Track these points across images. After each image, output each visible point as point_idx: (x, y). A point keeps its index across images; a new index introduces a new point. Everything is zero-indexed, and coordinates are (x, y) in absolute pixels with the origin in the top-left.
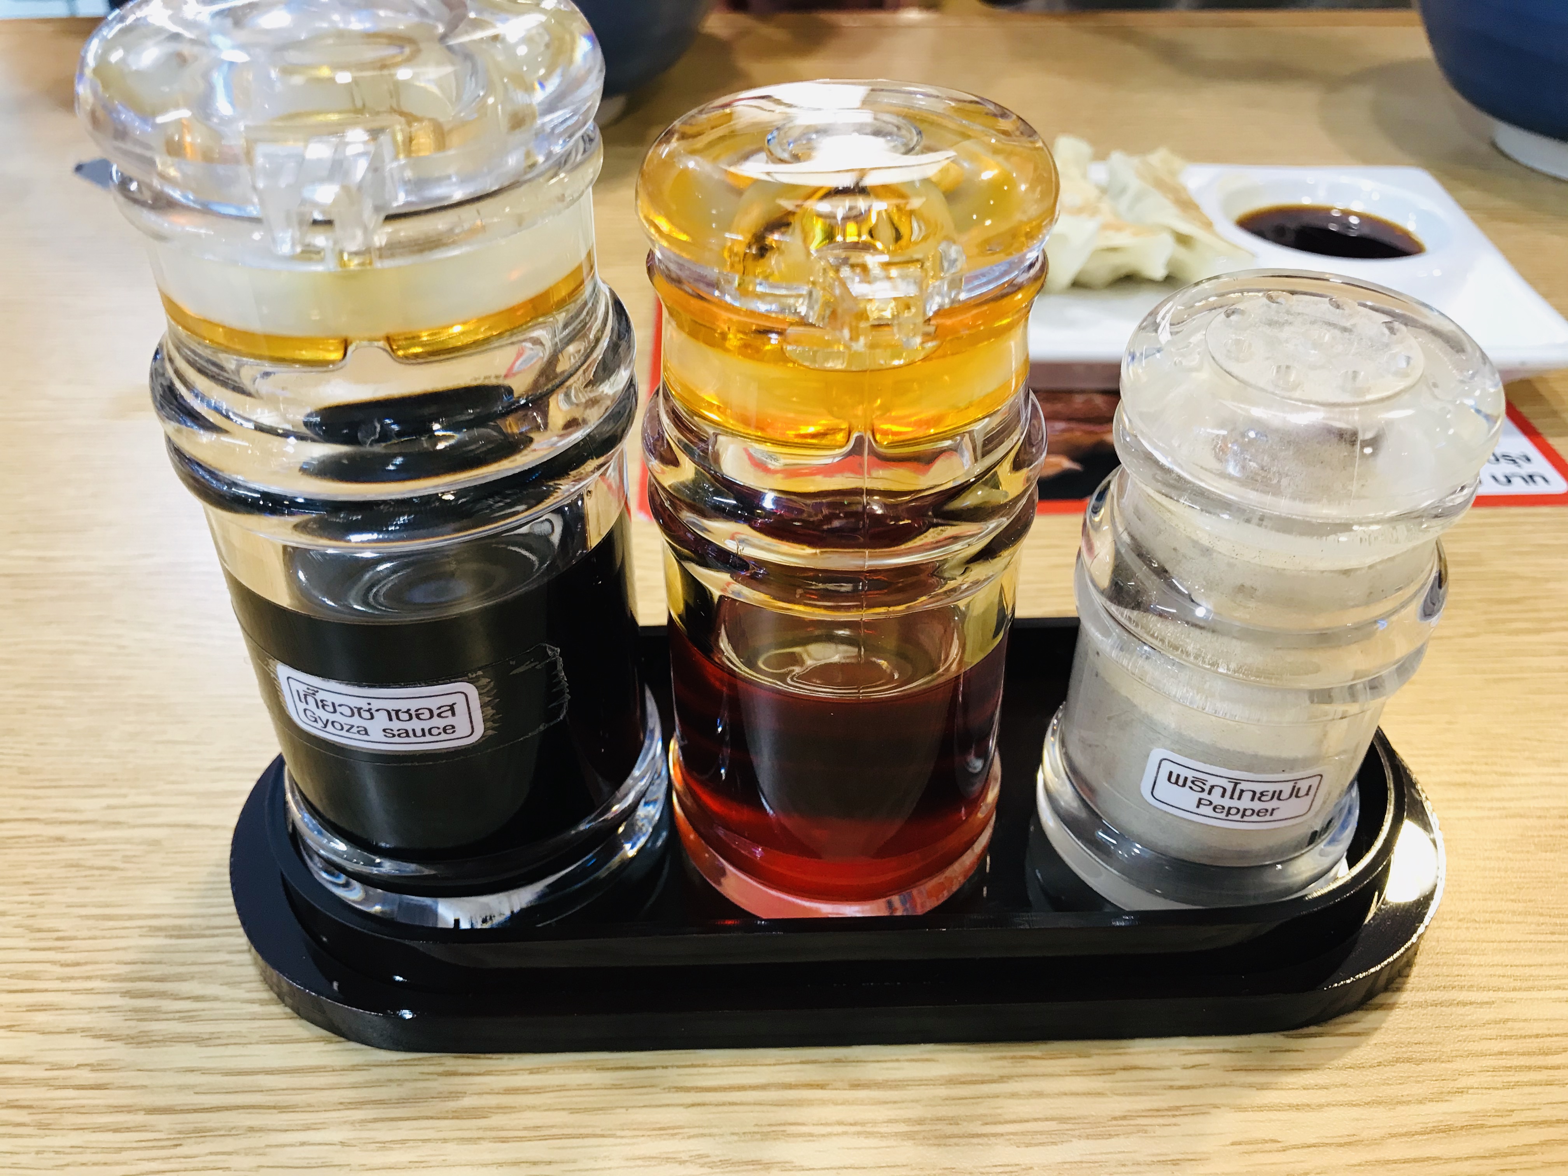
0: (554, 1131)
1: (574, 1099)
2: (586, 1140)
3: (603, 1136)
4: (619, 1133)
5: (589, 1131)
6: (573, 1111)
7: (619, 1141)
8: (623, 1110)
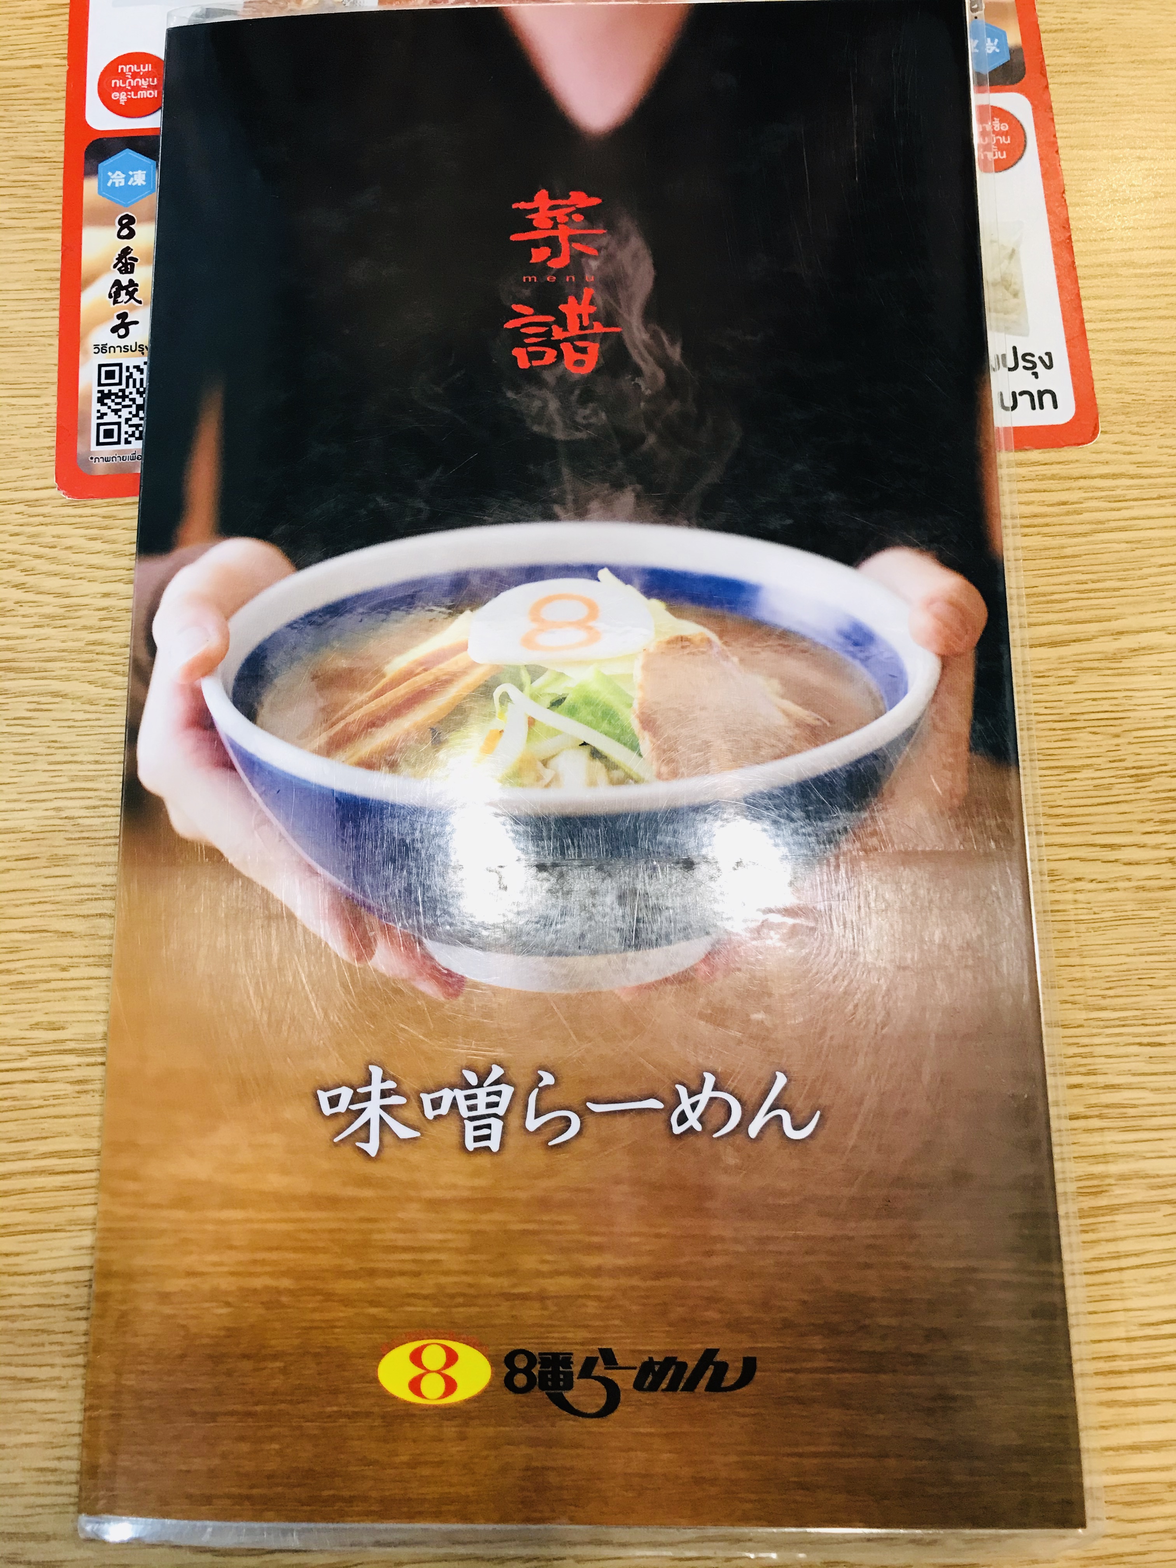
0: (20, 1228)
1: (34, 1200)
2: (44, 1234)
3: (55, 1231)
4: (68, 1228)
5: (46, 1227)
6: (32, 1211)
7: (68, 1234)
8: (70, 1209)
